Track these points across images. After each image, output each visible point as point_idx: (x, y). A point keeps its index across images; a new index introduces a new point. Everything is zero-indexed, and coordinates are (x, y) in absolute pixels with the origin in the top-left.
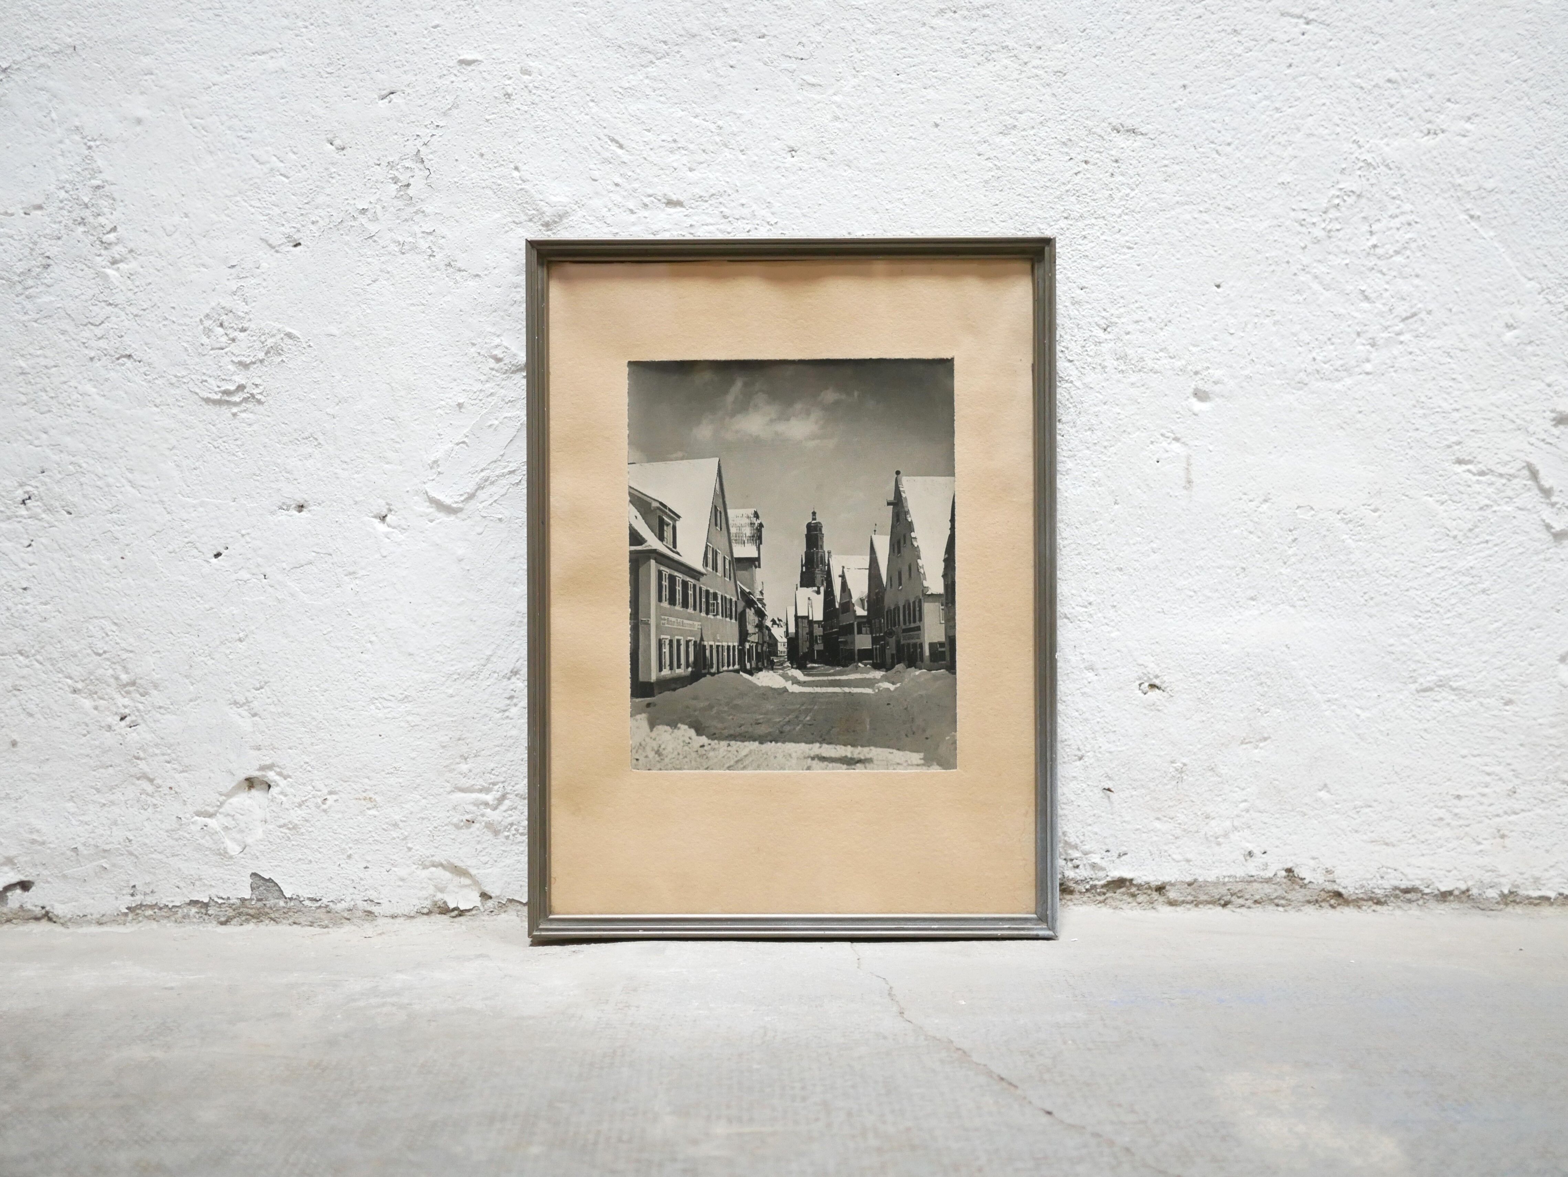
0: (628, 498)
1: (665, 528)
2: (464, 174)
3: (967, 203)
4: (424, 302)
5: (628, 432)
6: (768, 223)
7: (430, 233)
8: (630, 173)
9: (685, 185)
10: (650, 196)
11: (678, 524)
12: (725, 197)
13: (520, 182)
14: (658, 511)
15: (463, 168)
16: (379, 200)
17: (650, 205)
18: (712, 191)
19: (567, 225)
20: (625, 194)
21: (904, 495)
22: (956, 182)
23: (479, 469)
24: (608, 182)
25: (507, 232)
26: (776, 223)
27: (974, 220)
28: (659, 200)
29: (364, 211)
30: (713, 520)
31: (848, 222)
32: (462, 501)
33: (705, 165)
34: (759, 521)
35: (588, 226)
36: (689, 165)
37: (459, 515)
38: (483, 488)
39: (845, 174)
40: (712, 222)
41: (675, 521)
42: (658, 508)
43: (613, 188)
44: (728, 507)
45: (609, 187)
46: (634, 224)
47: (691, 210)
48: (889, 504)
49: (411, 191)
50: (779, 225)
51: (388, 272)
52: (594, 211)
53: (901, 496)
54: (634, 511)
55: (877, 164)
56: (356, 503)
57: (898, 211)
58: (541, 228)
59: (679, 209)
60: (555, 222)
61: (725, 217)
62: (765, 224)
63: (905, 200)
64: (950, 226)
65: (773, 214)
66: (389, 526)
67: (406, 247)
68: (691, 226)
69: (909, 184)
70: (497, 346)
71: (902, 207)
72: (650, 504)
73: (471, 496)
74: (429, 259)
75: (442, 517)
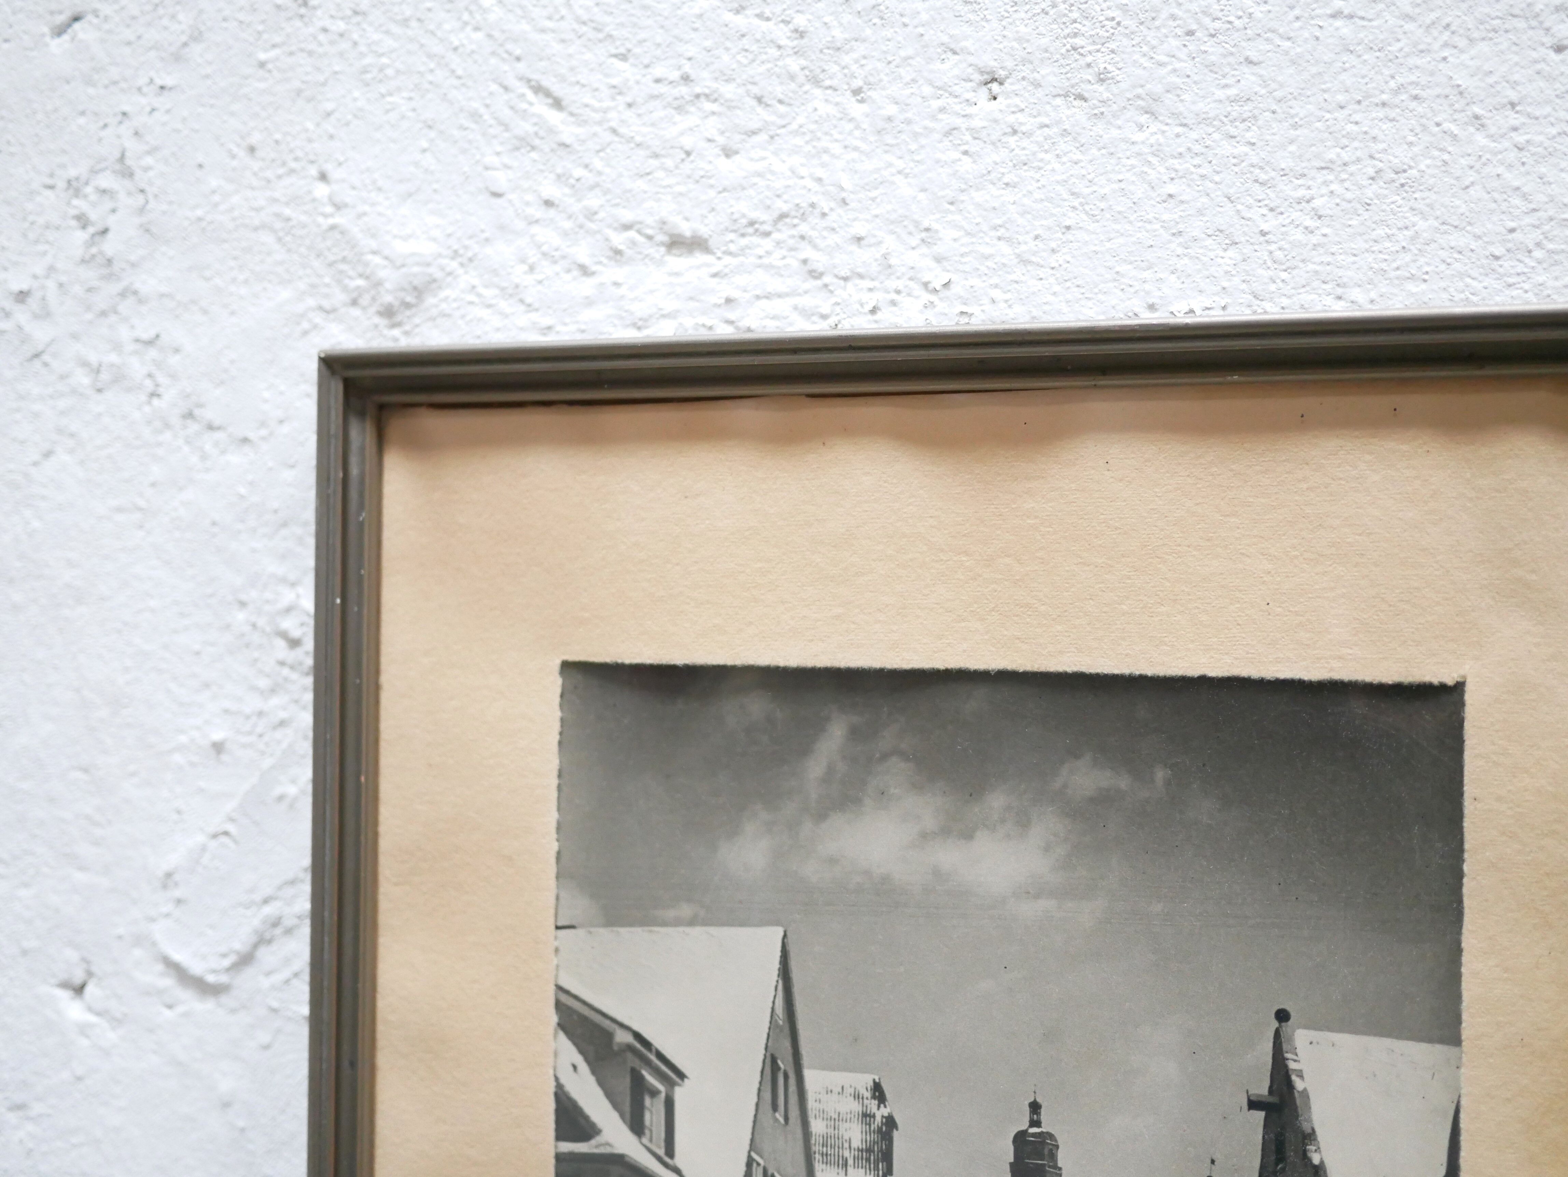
0: (554, 1019)
1: (648, 1101)
2: (216, 198)
3: (1517, 201)
4: (142, 503)
5: (555, 846)
6: (926, 285)
7: (150, 343)
8: (578, 172)
9: (712, 193)
10: (627, 227)
11: (680, 1094)
12: (814, 220)
13: (329, 209)
14: (629, 1055)
15: (214, 183)
16: (51, 269)
17: (629, 252)
18: (781, 206)
19: (434, 312)
20: (568, 225)
21: (1299, 1085)
22: (1481, 139)
23: (258, 897)
24: (529, 197)
25: (305, 333)
26: (946, 285)
27: (1538, 254)
28: (650, 238)
29: (22, 296)
30: (767, 1096)
31: (1147, 274)
32: (228, 970)
33: (763, 137)
34: (885, 1111)
35: (484, 313)
36: (721, 140)
37: (224, 999)
38: (270, 942)
39: (1139, 137)
40: (783, 289)
41: (671, 1084)
42: (630, 1048)
43: (538, 212)
44: (806, 1060)
45: (530, 211)
46: (589, 302)
47: (727, 259)
48: (1253, 1105)
49: (110, 246)
50: (955, 289)
51: (72, 435)
52: (495, 272)
53: (1290, 1085)
54: (570, 1053)
55: (1233, 101)
56: (25, 953)
57: (1298, 235)
58: (377, 320)
59: (700, 258)
60: (408, 306)
61: (814, 274)
62: (918, 290)
63: (1317, 203)
64: (1461, 275)
65: (938, 260)
66: (90, 1009)
67: (105, 376)
68: (729, 301)
69: (1331, 155)
70: (289, 610)
71: (1309, 223)
72: (609, 1036)
73: (246, 960)
74: (149, 403)
75: (188, 999)
